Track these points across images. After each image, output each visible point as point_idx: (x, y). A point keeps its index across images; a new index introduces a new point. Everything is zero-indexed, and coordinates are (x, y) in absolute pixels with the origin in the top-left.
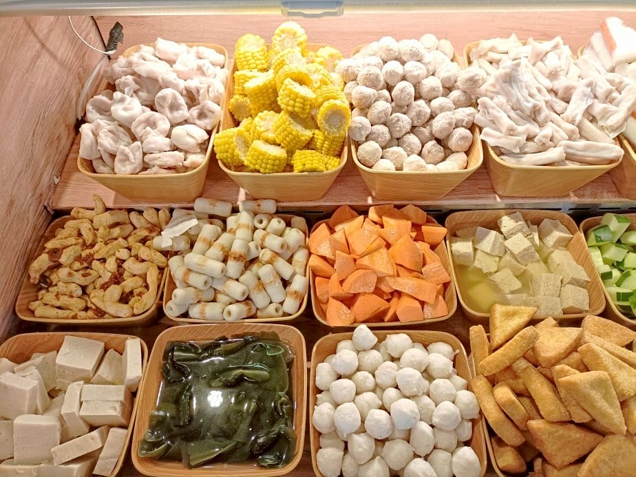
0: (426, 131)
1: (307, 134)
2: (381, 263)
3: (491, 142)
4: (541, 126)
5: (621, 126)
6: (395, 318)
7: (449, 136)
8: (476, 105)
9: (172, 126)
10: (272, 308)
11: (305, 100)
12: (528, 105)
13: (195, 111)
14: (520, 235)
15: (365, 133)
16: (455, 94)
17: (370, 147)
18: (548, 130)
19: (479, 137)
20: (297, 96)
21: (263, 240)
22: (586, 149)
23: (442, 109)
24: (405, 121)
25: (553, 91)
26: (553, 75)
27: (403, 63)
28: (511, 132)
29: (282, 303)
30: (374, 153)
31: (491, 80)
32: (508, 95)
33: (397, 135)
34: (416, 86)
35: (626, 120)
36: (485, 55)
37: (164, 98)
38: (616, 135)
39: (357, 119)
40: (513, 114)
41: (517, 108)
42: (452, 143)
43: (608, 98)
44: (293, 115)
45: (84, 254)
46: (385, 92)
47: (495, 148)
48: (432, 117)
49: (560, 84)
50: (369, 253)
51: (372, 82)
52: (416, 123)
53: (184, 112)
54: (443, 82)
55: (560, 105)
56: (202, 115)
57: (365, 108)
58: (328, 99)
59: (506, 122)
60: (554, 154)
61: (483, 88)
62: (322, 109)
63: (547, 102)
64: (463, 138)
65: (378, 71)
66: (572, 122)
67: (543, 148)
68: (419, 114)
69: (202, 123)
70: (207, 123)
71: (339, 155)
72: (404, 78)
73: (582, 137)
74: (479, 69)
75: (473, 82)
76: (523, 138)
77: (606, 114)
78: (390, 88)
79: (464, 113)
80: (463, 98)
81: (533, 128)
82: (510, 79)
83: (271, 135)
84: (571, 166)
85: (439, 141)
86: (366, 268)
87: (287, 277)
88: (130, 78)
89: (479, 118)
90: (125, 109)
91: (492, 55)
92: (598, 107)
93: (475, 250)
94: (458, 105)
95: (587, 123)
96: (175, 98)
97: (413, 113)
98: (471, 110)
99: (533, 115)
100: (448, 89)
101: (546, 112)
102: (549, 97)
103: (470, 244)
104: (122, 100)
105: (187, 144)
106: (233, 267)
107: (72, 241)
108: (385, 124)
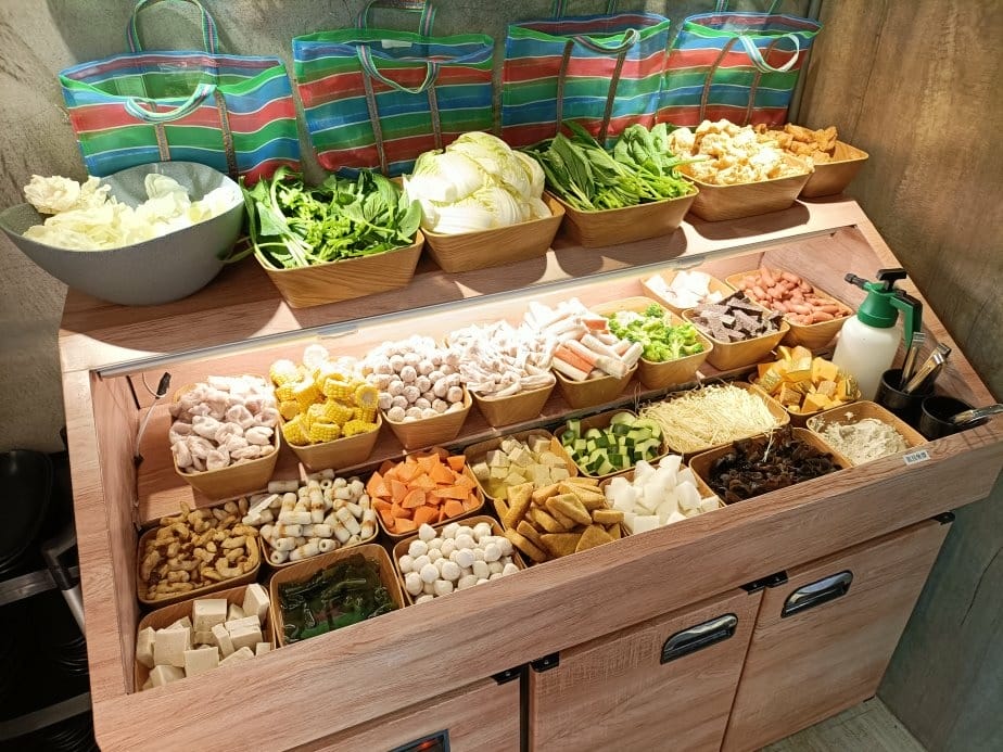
0: (431, 394)
1: (350, 411)
2: (425, 483)
3: (474, 390)
4: (502, 374)
5: (550, 363)
6: (446, 517)
7: (446, 394)
8: (459, 371)
9: (245, 430)
10: (353, 539)
11: (344, 388)
12: (490, 363)
13: (259, 417)
14: (516, 449)
15: (390, 403)
16: (443, 368)
17: (396, 409)
18: (507, 375)
19: (466, 389)
20: (338, 387)
21: (333, 493)
22: (533, 380)
23: (438, 378)
24: (415, 390)
25: (504, 353)
26: (503, 343)
27: (403, 356)
28: (483, 380)
29: (359, 534)
30: (400, 413)
31: (464, 355)
32: (476, 360)
33: (412, 400)
34: (416, 367)
35: (551, 359)
36: (457, 341)
37: (236, 412)
38: (548, 369)
39: (381, 395)
40: (482, 370)
41: (484, 366)
42: (450, 398)
43: (538, 349)
44: (338, 401)
45: (184, 547)
46: (396, 376)
47: (478, 393)
48: (432, 385)
49: (507, 348)
50: (415, 478)
51: (385, 370)
52: (423, 391)
53: (251, 419)
54: (433, 362)
55: (511, 360)
56: (264, 419)
57: (385, 388)
58: (359, 385)
59: (478, 376)
60: (514, 387)
61: (460, 361)
62: (357, 392)
63: (502, 360)
64: (456, 392)
65: (387, 363)
66: (521, 367)
67: (508, 385)
68: (423, 384)
69: (267, 423)
70: (271, 422)
71: (375, 421)
72: (406, 365)
73: (530, 375)
74: (455, 349)
75: (452, 357)
76: (493, 383)
77: (539, 359)
78: (398, 373)
79: (452, 378)
80: (449, 369)
81: (498, 376)
82: (474, 351)
83: (323, 418)
84: (526, 392)
85: (442, 399)
86: (416, 488)
87: (358, 515)
88: (203, 405)
89: (463, 378)
90: (207, 425)
91: (461, 340)
92: (534, 356)
93: (490, 468)
94: (447, 374)
95: (530, 367)
96: (242, 411)
97: (419, 384)
98: (456, 375)
99: (495, 367)
100: (438, 366)
101: (502, 365)
102: (502, 356)
103: (485, 464)
104: (201, 421)
105: (259, 440)
106: (318, 515)
107: (171, 539)
108: (401, 394)
